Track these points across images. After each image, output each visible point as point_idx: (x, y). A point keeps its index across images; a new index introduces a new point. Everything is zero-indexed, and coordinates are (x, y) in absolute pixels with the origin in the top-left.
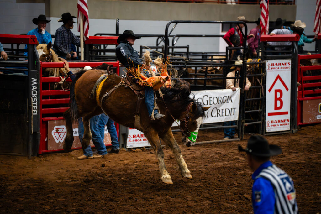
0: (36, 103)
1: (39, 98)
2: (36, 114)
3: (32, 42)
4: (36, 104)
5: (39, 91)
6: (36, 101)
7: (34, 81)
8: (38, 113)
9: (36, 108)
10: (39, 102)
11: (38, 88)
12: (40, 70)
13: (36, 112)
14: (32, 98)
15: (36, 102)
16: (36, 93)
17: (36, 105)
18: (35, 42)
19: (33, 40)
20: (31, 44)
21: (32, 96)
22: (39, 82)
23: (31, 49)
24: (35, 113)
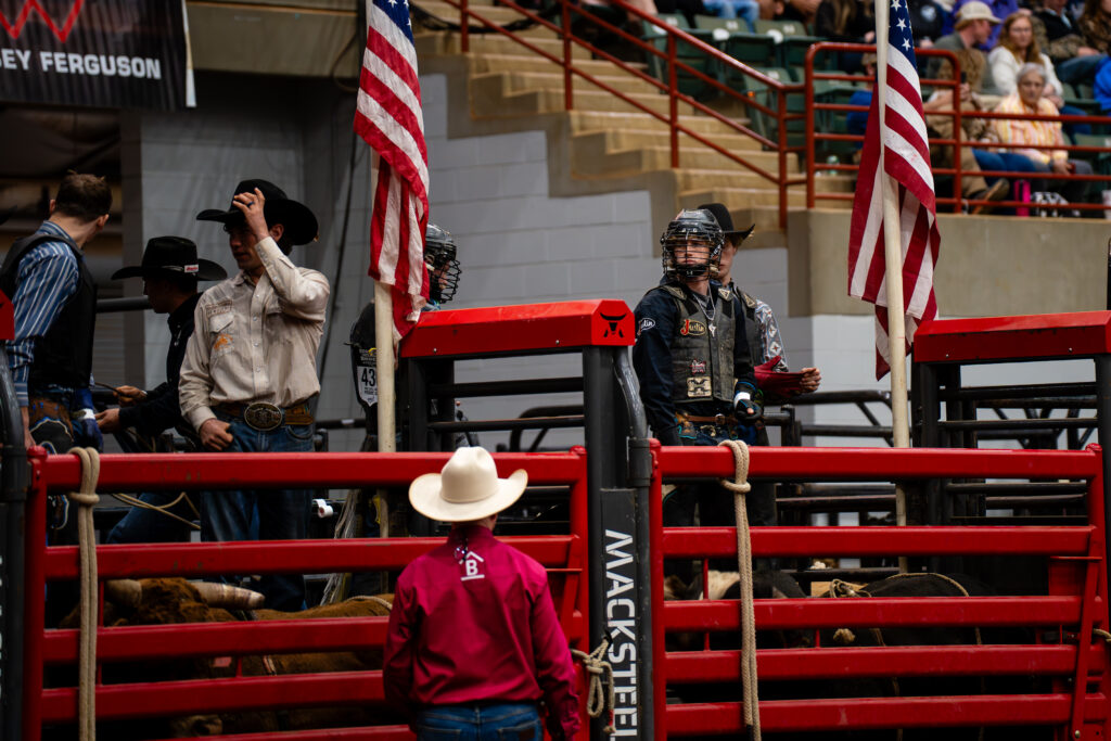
0: (629, 669)
1: (648, 638)
2: (634, 732)
3: (606, 335)
4: (632, 673)
5: (647, 601)
6: (633, 657)
7: (619, 549)
8: (641, 726)
9: (634, 699)
10: (649, 665)
11: (638, 583)
12: (648, 483)
13: (634, 722)
14: (610, 641)
15: (633, 666)
16: (632, 613)
17: (633, 681)
18: (621, 335)
19: (613, 327)
20: (604, 349)
21: (609, 631)
22: (648, 551)
23: (601, 376)
24: (628, 726)
